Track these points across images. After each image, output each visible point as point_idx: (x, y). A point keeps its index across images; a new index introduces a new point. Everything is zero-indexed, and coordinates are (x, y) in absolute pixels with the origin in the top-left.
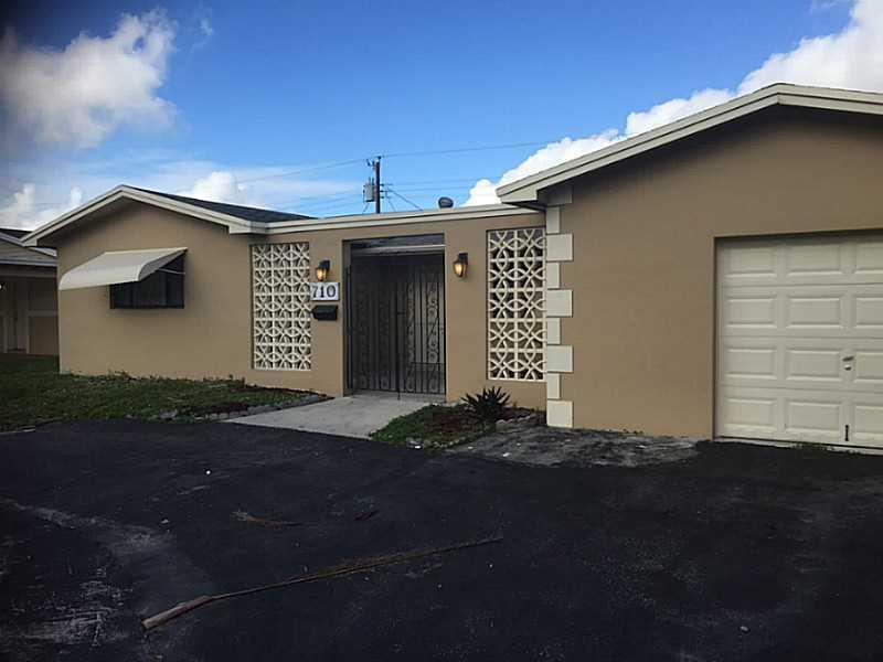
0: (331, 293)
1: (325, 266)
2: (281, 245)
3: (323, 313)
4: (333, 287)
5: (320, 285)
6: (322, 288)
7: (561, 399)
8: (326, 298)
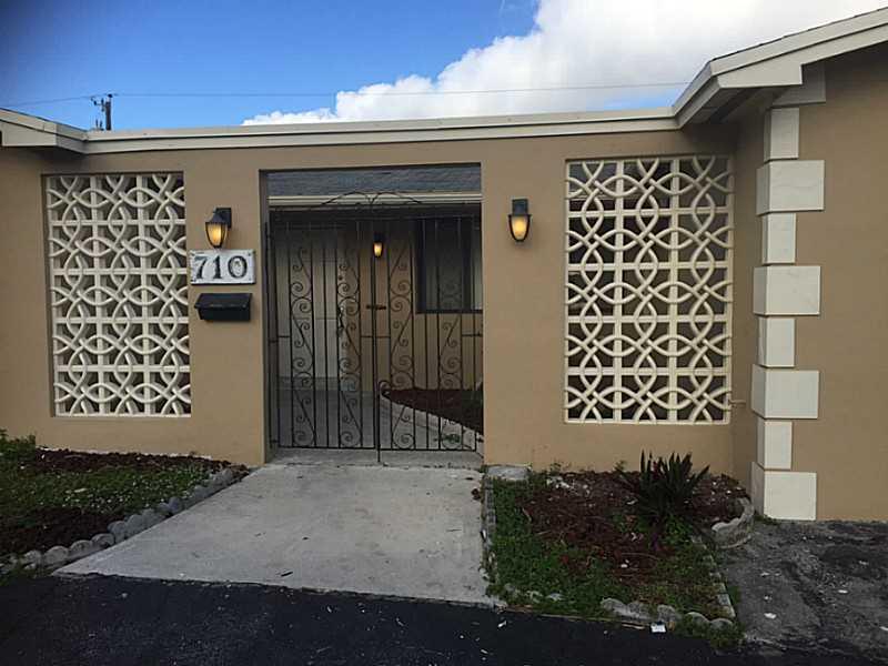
0: (238, 269)
1: (224, 217)
2: (116, 176)
3: (222, 309)
4: (244, 260)
5: (212, 255)
6: (217, 260)
7: (793, 469)
8: (226, 278)
